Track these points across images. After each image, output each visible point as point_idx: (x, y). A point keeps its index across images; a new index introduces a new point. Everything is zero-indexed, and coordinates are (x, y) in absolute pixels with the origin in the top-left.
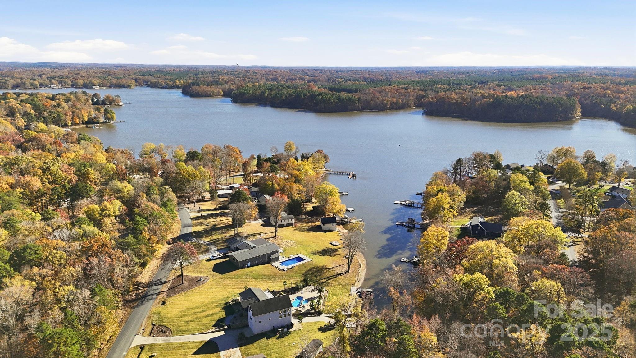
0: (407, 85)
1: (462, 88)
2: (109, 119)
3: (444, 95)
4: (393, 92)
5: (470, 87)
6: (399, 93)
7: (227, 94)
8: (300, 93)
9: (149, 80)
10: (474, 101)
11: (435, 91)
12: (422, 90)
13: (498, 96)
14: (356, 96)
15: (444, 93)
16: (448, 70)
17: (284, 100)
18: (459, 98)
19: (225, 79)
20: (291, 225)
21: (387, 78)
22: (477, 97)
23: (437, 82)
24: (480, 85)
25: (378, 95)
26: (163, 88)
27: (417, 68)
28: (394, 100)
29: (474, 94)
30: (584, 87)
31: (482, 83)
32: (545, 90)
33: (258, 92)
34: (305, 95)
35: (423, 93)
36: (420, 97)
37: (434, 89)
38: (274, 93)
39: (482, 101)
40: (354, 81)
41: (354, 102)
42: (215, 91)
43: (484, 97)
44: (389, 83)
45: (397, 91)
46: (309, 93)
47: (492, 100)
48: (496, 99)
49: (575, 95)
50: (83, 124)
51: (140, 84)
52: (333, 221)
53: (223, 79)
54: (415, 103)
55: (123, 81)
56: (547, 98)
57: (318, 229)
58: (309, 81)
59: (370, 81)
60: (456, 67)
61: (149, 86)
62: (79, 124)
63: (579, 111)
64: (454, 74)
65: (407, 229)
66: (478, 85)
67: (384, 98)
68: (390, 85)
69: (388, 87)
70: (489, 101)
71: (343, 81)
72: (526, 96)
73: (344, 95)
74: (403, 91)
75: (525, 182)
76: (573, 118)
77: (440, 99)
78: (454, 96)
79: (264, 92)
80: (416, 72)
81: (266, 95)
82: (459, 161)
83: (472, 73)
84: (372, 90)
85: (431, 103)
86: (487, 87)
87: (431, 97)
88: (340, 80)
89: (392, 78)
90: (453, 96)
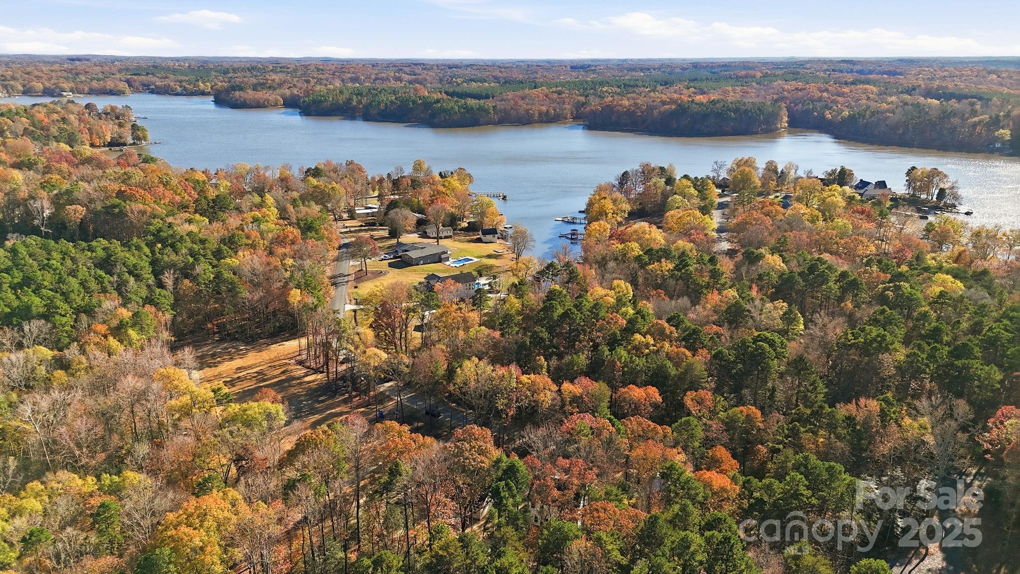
0: (560, 88)
1: (637, 91)
2: (139, 139)
3: (611, 102)
4: (541, 98)
5: (648, 89)
6: (550, 99)
7: (291, 103)
8: (407, 100)
9: (154, 84)
10: (650, 108)
11: (600, 96)
12: (581, 95)
13: (682, 101)
14: (489, 104)
15: (611, 99)
16: (618, 65)
17: (383, 110)
18: (631, 105)
19: (276, 81)
20: (450, 237)
21: (529, 78)
22: (655, 103)
23: (602, 84)
24: (662, 87)
25: (521, 102)
26: (177, 94)
27: (572, 61)
28: (544, 108)
29: (651, 100)
30: (797, 89)
31: (666, 83)
32: (747, 93)
33: (341, 99)
34: (414, 102)
35: (582, 99)
36: (579, 105)
37: (599, 93)
38: (365, 101)
39: (662, 109)
40: (481, 82)
41: (487, 112)
42: (270, 98)
43: (664, 103)
44: (533, 85)
45: (546, 96)
46: (420, 99)
47: (673, 107)
48: (679, 105)
49: (783, 99)
50: (104, 146)
51: (137, 89)
52: (493, 232)
53: (273, 80)
54: (572, 114)
55: (110, 85)
56: (745, 103)
57: (479, 241)
58: (410, 82)
59: (505, 83)
60: (631, 60)
61: (152, 92)
62: (99, 146)
63: (784, 120)
64: (628, 71)
65: (570, 241)
66: (660, 88)
67: (529, 107)
68: (535, 87)
69: (534, 91)
70: (671, 108)
71: (464, 82)
72: (718, 101)
73: (471, 102)
74: (555, 96)
75: (689, 187)
76: (777, 129)
77: (607, 106)
78: (626, 103)
79: (351, 99)
80: (572, 67)
81: (355, 103)
82: (625, 174)
83: (654, 70)
84: (510, 95)
85: (594, 113)
86: (672, 89)
87: (594, 103)
88: (459, 81)
89: (536, 78)
90: (623, 102)
